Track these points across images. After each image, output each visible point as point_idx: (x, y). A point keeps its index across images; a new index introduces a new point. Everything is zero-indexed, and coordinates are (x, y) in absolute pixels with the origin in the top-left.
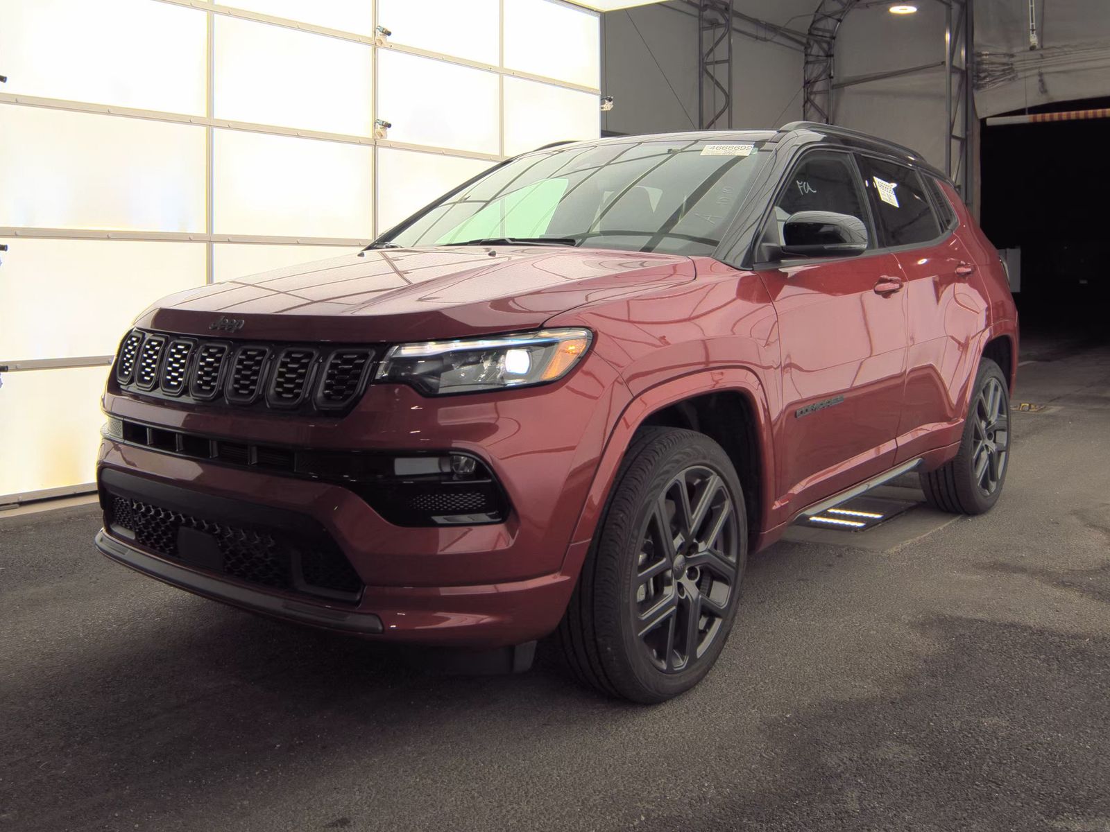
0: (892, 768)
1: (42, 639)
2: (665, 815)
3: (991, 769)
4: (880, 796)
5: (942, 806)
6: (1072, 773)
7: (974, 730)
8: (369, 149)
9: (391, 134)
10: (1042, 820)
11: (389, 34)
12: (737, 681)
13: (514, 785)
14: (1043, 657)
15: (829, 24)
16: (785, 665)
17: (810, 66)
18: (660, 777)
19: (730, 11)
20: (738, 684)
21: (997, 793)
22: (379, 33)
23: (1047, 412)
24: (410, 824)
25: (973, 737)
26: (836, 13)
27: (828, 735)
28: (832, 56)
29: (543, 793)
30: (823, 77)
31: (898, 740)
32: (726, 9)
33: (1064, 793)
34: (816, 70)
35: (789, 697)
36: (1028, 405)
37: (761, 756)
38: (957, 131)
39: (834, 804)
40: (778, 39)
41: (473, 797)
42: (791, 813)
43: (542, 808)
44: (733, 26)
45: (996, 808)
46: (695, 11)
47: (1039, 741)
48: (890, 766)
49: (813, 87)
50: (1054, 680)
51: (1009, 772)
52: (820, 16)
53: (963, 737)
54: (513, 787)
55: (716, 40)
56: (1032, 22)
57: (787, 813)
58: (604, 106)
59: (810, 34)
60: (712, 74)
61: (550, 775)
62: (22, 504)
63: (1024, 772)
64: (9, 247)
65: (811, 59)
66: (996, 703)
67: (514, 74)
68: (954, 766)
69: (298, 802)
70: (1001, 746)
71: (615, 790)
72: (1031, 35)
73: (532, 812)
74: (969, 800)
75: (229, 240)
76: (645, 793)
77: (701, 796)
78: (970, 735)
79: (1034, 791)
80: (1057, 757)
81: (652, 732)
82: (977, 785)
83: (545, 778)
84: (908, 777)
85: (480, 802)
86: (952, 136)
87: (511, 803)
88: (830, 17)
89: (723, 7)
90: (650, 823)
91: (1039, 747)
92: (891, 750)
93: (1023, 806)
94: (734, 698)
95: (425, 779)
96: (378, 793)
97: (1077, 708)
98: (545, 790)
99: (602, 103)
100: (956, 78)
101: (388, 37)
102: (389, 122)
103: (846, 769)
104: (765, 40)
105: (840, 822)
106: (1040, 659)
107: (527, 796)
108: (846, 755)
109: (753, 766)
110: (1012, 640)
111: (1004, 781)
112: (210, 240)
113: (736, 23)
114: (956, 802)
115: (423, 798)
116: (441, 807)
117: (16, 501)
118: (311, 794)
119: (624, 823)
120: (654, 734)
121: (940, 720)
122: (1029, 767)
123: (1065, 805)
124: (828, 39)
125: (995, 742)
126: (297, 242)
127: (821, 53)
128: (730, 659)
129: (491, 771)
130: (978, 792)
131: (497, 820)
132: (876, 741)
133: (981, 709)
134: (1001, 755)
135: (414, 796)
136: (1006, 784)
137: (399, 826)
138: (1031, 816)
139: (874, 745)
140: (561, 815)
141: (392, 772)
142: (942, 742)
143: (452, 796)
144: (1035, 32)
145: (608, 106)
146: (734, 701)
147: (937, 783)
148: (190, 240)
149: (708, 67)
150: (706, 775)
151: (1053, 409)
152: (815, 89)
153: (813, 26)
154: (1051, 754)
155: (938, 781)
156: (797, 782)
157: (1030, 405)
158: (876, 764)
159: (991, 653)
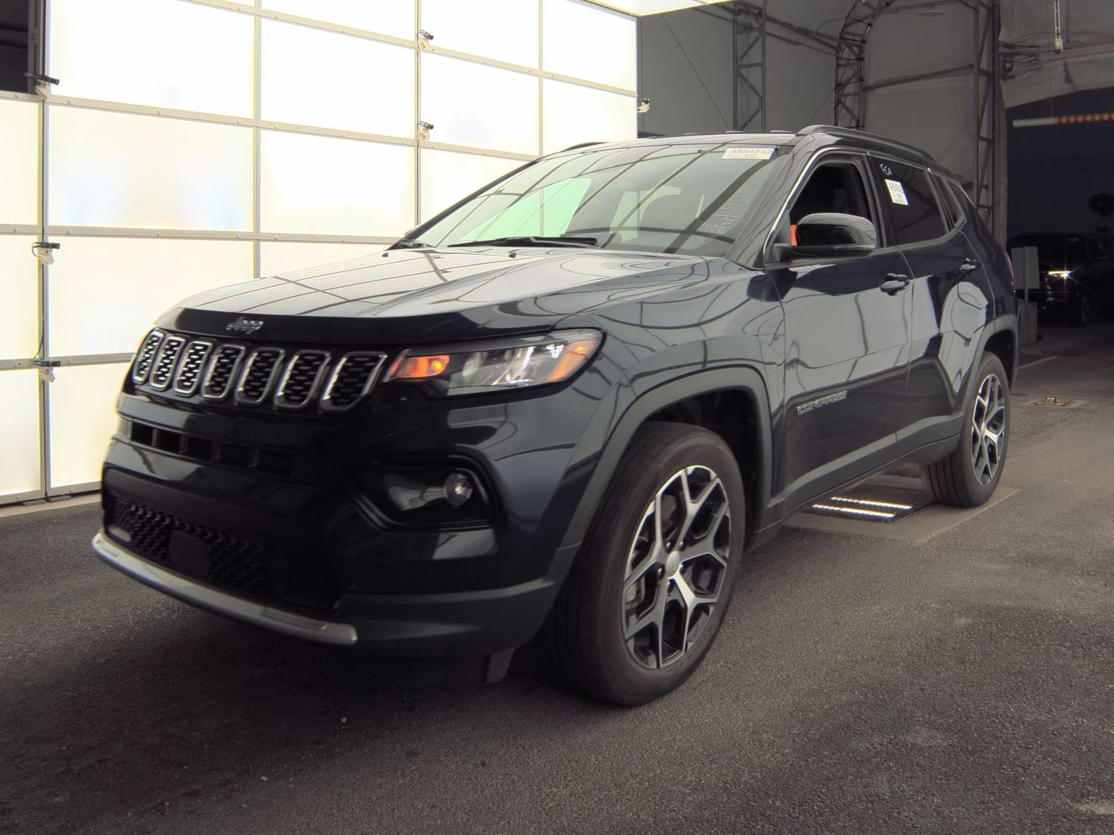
0: (921, 752)
1: (94, 627)
2: (700, 798)
3: (1018, 753)
4: (909, 780)
5: (969, 789)
6: (1097, 757)
7: (1001, 715)
8: (413, 150)
9: (433, 136)
10: (1067, 804)
11: (431, 38)
12: (770, 668)
13: (553, 769)
14: (1068, 644)
15: (860, 28)
16: (817, 651)
17: (841, 69)
18: (695, 762)
19: (764, 16)
20: (772, 670)
21: (1023, 776)
22: (421, 37)
23: (1073, 406)
24: (452, 807)
25: (1000, 722)
26: (866, 17)
27: (859, 721)
28: (863, 59)
29: (581, 777)
30: (853, 80)
31: (927, 726)
32: (760, 14)
33: (1089, 777)
34: (845, 74)
35: (821, 684)
36: (1053, 399)
37: (794, 740)
38: (984, 133)
39: (865, 787)
40: (811, 43)
41: (513, 781)
42: (822, 796)
43: (581, 791)
44: (767, 30)
45: (1023, 791)
46: (729, 16)
47: (1065, 726)
48: (919, 751)
49: (844, 89)
50: (1078, 666)
51: (1035, 756)
52: (851, 20)
53: (990, 722)
54: (552, 771)
55: (750, 43)
56: (1058, 26)
57: (820, 797)
58: (640, 108)
59: (841, 38)
60: (746, 76)
61: (587, 759)
62: (74, 495)
63: (1049, 756)
64: (61, 245)
65: (842, 62)
66: (1022, 689)
67: (553, 77)
68: (982, 751)
69: (343, 786)
70: (1028, 731)
71: (651, 775)
72: (1056, 39)
73: (571, 796)
74: (997, 784)
75: (276, 238)
76: (681, 777)
77: (735, 780)
78: (997, 721)
79: (1059, 775)
80: (1082, 742)
81: (687, 718)
82: (1004, 769)
83: (583, 762)
84: (937, 761)
85: (520, 786)
86: (980, 138)
87: (550, 787)
88: (860, 21)
89: (757, 12)
90: (685, 806)
91: (1064, 732)
92: (920, 736)
93: (1048, 790)
94: (767, 685)
95: (467, 763)
96: (421, 776)
97: (1101, 694)
98: (584, 774)
99: (639, 104)
100: (983, 81)
101: (430, 41)
102: (431, 124)
103: (877, 754)
104: (797, 43)
105: (870, 805)
106: (1065, 647)
107: (565, 780)
108: (876, 740)
109: (786, 751)
110: (1038, 628)
111: (1030, 765)
112: (257, 238)
113: (770, 27)
114: (984, 785)
115: (465, 782)
116: (482, 791)
117: (69, 493)
118: (355, 777)
119: (661, 806)
120: (689, 720)
121: (968, 705)
122: (1055, 752)
123: (1090, 788)
124: (859, 43)
125: (1022, 727)
126: (343, 241)
127: (853, 57)
128: (764, 646)
129: (530, 756)
130: (1005, 776)
131: (536, 803)
132: (906, 726)
133: (1008, 695)
134: (1027, 740)
135: (456, 780)
136: (1032, 768)
137: (441, 809)
138: (1057, 799)
139: (904, 731)
140: (599, 798)
141: (434, 756)
142: (970, 727)
143: (492, 780)
144: (1060, 36)
145: (645, 108)
146: (768, 687)
147: (965, 768)
148: (238, 239)
149: (742, 70)
150: (740, 760)
151: (1078, 404)
152: (846, 92)
153: (845, 30)
154: (1076, 739)
155: (966, 765)
156: (828, 766)
157: (1055, 399)
158: (906, 749)
159: (1017, 641)
